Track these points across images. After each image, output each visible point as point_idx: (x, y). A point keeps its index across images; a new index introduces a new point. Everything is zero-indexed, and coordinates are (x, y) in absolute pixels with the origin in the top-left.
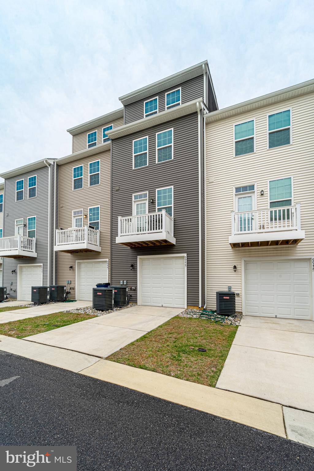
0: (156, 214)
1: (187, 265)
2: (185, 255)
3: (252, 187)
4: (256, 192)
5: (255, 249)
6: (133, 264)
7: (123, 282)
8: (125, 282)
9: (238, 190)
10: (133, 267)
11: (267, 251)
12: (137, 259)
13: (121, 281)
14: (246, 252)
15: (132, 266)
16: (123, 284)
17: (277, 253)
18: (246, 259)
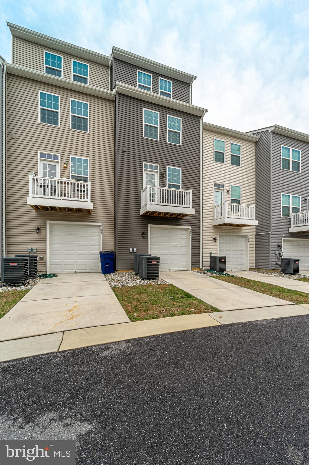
0: (180, 191)
1: (192, 236)
2: (190, 228)
3: (222, 186)
4: (225, 190)
5: (224, 228)
6: (144, 231)
7: (133, 250)
8: (135, 249)
9: (216, 185)
10: (144, 235)
11: (230, 229)
12: (148, 227)
13: (131, 249)
14: (220, 229)
15: (143, 233)
16: (133, 252)
17: (234, 231)
18: (220, 234)
